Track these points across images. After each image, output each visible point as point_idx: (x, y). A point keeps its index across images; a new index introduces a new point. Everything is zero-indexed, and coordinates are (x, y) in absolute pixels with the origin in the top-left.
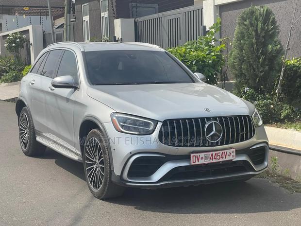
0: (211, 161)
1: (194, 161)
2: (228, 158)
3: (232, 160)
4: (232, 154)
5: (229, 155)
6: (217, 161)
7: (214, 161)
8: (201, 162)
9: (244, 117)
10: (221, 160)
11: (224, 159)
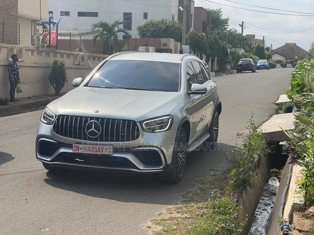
0: (89, 152)
1: (75, 150)
2: (105, 153)
3: (110, 155)
4: (109, 150)
5: (105, 150)
6: (94, 153)
7: (92, 153)
8: (81, 151)
9: (129, 121)
10: (98, 153)
11: (101, 153)
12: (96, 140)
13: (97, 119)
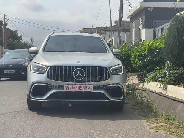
0: (76, 90)
1: (66, 89)
2: (88, 90)
3: (91, 91)
4: (91, 88)
5: (88, 88)
6: (80, 90)
7: (78, 90)
8: (70, 90)
9: (103, 68)
10: (83, 90)
11: (85, 90)
12: (81, 81)
13: (81, 67)
